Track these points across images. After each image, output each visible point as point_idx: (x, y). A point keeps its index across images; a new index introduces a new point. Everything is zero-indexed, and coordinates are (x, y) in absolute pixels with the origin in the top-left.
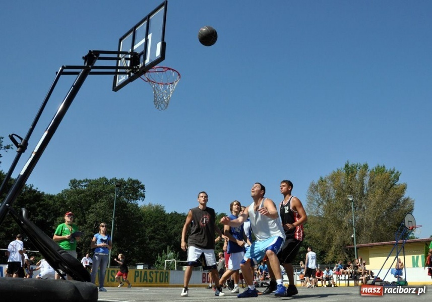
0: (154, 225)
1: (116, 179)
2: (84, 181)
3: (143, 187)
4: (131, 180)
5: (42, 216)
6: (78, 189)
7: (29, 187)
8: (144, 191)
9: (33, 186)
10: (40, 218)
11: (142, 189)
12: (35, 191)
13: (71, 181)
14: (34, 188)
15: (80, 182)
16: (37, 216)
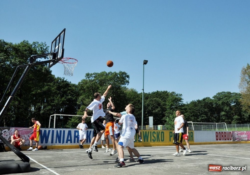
0: (134, 100)
1: (111, 72)
2: (94, 74)
3: (128, 77)
4: (121, 72)
5: (70, 96)
6: (90, 79)
7: (62, 79)
8: (129, 79)
9: (64, 78)
10: (70, 97)
11: (127, 78)
12: (66, 81)
13: (86, 74)
14: (65, 80)
15: (91, 74)
16: (68, 96)
